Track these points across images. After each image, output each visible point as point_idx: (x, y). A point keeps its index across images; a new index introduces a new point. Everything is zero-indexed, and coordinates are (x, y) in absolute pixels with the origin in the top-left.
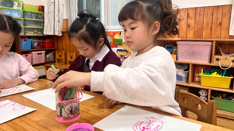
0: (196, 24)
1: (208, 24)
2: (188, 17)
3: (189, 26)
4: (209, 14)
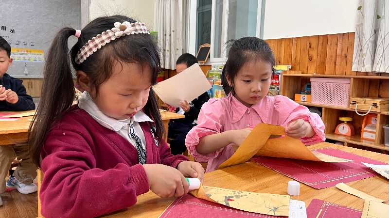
0: (319, 57)
1: (331, 56)
2: (310, 47)
3: (310, 59)
4: (332, 43)
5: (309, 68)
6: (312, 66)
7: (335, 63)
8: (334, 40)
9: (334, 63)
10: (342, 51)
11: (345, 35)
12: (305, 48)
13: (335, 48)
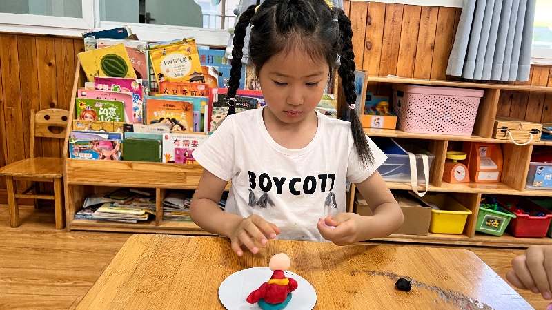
0: (385, 44)
1: (409, 45)
2: (368, 23)
3: (368, 46)
4: (411, 22)
5: (366, 63)
6: (372, 61)
7: (415, 57)
8: (415, 17)
9: (412, 57)
10: (426, 38)
11: (433, 9)
12: (359, 22)
13: (416, 31)
